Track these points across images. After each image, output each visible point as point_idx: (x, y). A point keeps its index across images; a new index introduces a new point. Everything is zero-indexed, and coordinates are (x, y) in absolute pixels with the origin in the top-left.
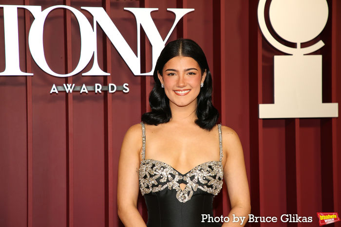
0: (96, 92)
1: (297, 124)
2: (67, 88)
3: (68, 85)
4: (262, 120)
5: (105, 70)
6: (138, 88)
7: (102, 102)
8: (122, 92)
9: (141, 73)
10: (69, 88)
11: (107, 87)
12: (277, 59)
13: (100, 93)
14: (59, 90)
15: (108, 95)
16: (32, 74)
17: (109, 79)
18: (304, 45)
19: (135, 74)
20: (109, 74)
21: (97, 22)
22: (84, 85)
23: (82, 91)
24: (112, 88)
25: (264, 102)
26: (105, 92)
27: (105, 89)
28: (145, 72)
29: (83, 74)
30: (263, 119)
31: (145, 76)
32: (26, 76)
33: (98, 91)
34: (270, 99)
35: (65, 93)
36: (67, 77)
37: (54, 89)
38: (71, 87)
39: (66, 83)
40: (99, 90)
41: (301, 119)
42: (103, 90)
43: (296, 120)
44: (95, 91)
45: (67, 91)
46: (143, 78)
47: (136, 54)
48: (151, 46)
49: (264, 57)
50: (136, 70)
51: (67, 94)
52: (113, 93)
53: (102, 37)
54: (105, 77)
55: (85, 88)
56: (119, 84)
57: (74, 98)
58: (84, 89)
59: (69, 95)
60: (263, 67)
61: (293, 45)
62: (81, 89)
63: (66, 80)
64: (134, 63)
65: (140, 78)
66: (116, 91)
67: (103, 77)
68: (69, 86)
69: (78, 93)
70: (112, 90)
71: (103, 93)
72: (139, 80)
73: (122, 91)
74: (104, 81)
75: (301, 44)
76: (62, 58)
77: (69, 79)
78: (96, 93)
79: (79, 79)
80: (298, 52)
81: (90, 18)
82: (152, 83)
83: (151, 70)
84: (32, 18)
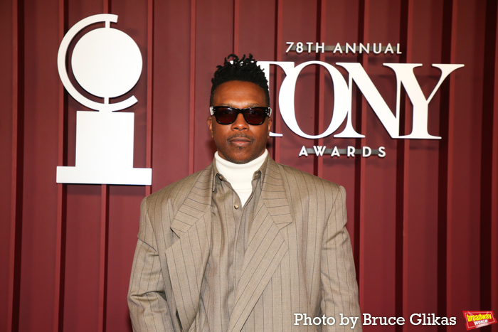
0: (349, 155)
2: (317, 150)
3: (318, 147)
5: (358, 130)
6: (394, 153)
7: (353, 167)
8: (377, 157)
9: (400, 135)
10: (320, 151)
11: (361, 150)
13: (352, 157)
14: (309, 152)
15: (362, 159)
16: (281, 135)
17: (363, 142)
20: (363, 136)
21: (353, 80)
22: (336, 148)
23: (333, 154)
24: (367, 152)
26: (358, 156)
27: (359, 152)
28: (403, 135)
29: (335, 136)
31: (404, 139)
32: (274, 137)
33: (351, 155)
35: (313, 156)
36: (317, 139)
37: (304, 151)
38: (322, 150)
39: (316, 145)
42: (356, 153)
44: (347, 155)
45: (317, 155)
47: (395, 114)
48: (411, 106)
50: (394, 132)
51: (316, 158)
52: (366, 157)
53: (358, 95)
54: (360, 138)
56: (375, 147)
57: (325, 161)
58: (336, 152)
59: (319, 158)
62: (332, 152)
63: (316, 142)
64: (391, 124)
66: (371, 155)
67: (354, 140)
68: (320, 148)
69: (329, 156)
70: (367, 153)
71: (356, 156)
72: (395, 143)
73: (377, 155)
74: (357, 143)
76: (311, 118)
77: (319, 142)
78: (348, 157)
79: (330, 141)
81: (345, 74)
82: (411, 148)
83: (410, 132)
84: (284, 75)
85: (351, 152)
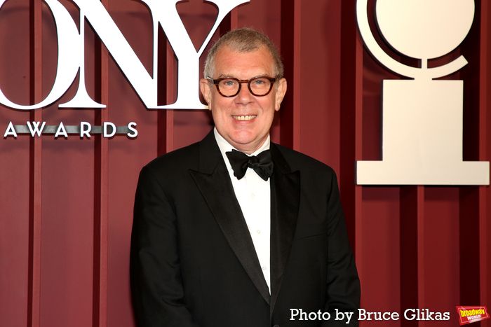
0: (82, 135)
1: (420, 194)
2: (33, 128)
3: (34, 123)
4: (361, 188)
5: (98, 100)
6: (153, 130)
7: (92, 152)
8: (125, 137)
9: (158, 105)
10: (36, 129)
11: (100, 127)
12: (388, 85)
13: (88, 138)
14: (19, 132)
15: (103, 141)
17: (104, 115)
18: (433, 63)
19: (149, 107)
20: (104, 106)
21: (86, 19)
22: (61, 124)
23: (58, 133)
24: (109, 129)
25: (367, 157)
27: (97, 131)
28: (165, 104)
29: (60, 106)
30: (364, 186)
31: (165, 110)
33: (85, 135)
34: (375, 153)
35: (29, 137)
36: (34, 110)
37: (11, 130)
38: (39, 127)
39: (32, 120)
40: (87, 132)
41: (426, 187)
42: (93, 132)
43: (419, 188)
44: (79, 134)
45: (33, 134)
46: (162, 113)
47: (151, 74)
48: (176, 59)
49: (365, 81)
50: (151, 100)
51: (32, 139)
52: (109, 138)
53: (94, 44)
54: (98, 111)
55: (64, 130)
56: (121, 122)
57: (44, 145)
58: (62, 130)
59: (36, 140)
60: (364, 98)
61: (415, 63)
62: (56, 130)
63: (32, 115)
64: (146, 87)
65: (156, 112)
66: (116, 135)
67: (93, 111)
68: (36, 125)
69: (52, 137)
70: (108, 133)
71: (93, 137)
72: (155, 116)
73: (126, 135)
74: (97, 116)
75: (429, 60)
76: (25, 78)
77: (36, 113)
78: (82, 138)
79: (52, 113)
80: (424, 73)
82: (176, 123)
83: (175, 100)
85: (86, 129)
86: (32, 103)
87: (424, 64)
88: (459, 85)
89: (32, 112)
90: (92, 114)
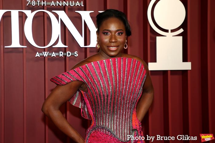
1: (169, 73)
5: (65, 45)
6: (83, 54)
12: (158, 38)
13: (62, 57)
15: (67, 58)
16: (26, 47)
17: (67, 49)
18: (173, 31)
19: (81, 47)
21: (61, 19)
22: (54, 52)
25: (151, 62)
28: (86, 45)
30: (151, 71)
31: (87, 48)
32: (23, 48)
34: (154, 60)
35: (43, 57)
39: (44, 51)
41: (171, 71)
43: (168, 71)
49: (151, 37)
50: (82, 44)
51: (45, 57)
52: (69, 57)
54: (65, 48)
56: (73, 51)
57: (48, 59)
60: (151, 43)
61: (166, 31)
64: (80, 40)
66: (71, 56)
67: (64, 48)
69: (50, 57)
71: (64, 57)
72: (84, 49)
73: (74, 56)
74: (65, 50)
75: (171, 30)
76: (42, 38)
78: (60, 57)
79: (51, 49)
80: (170, 34)
81: (57, 17)
82: (90, 52)
83: (89, 44)
84: (26, 17)
86: (44, 46)
87: (170, 31)
88: (181, 38)
89: (44, 49)
90: (64, 49)
